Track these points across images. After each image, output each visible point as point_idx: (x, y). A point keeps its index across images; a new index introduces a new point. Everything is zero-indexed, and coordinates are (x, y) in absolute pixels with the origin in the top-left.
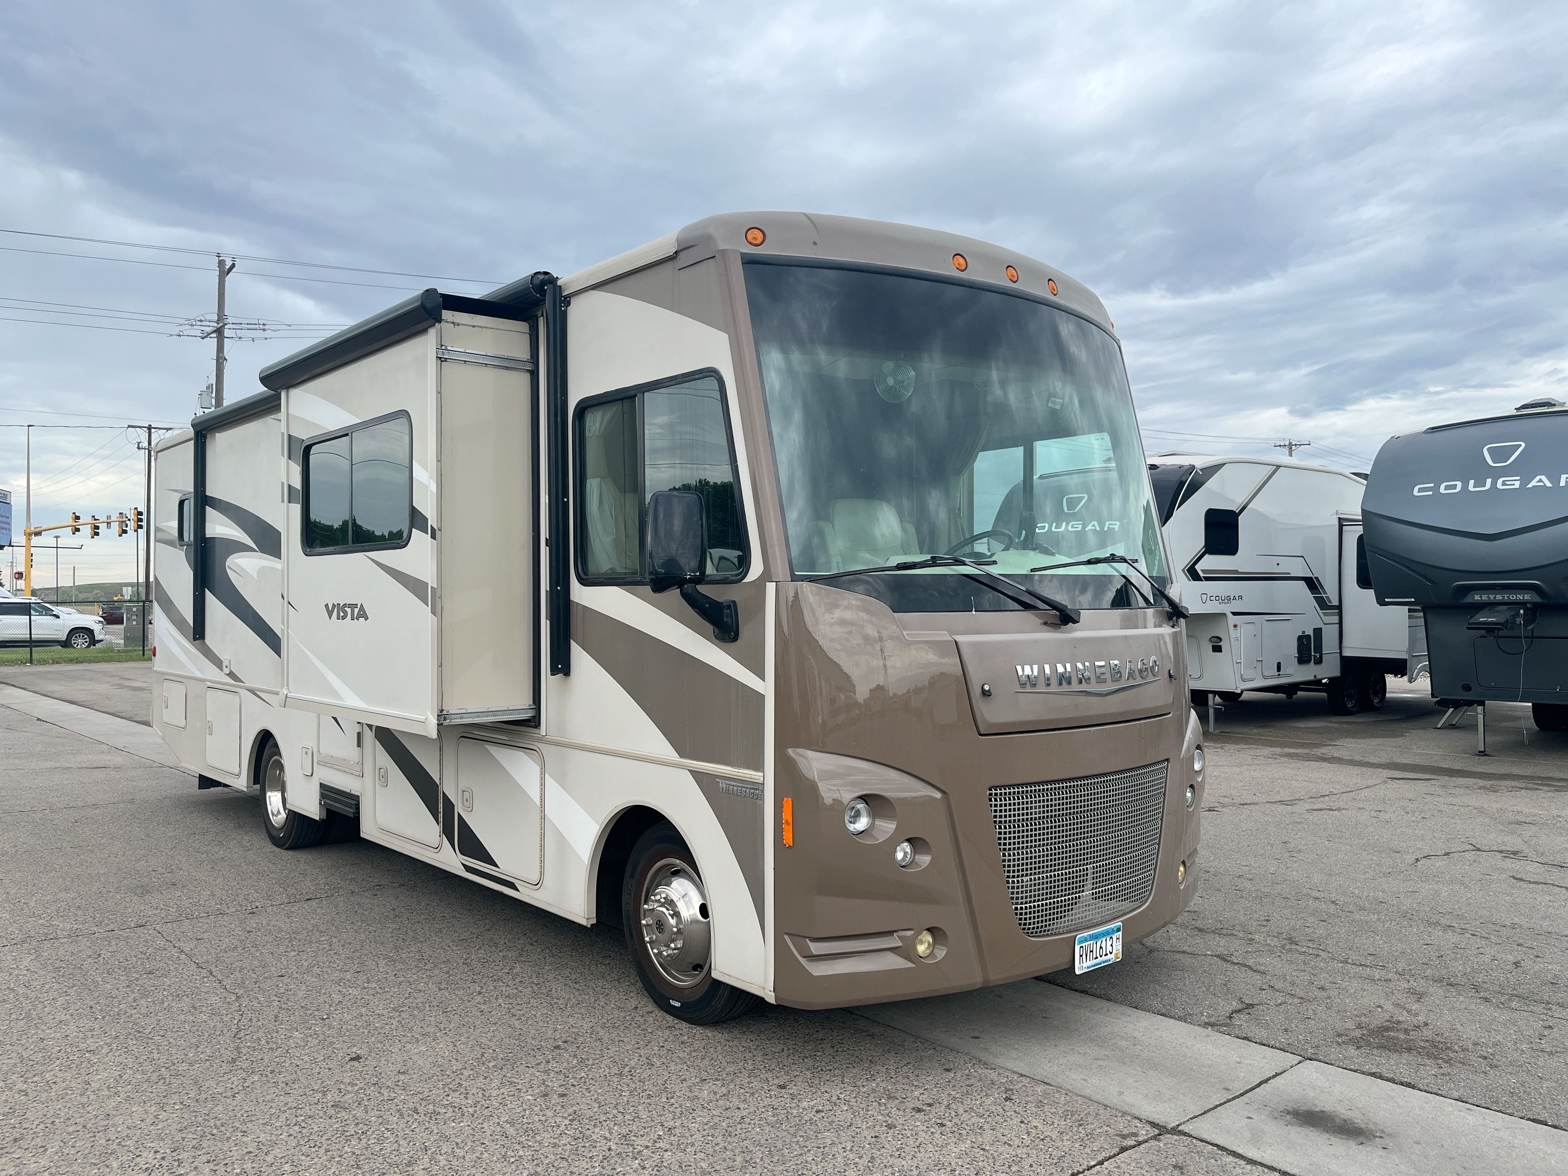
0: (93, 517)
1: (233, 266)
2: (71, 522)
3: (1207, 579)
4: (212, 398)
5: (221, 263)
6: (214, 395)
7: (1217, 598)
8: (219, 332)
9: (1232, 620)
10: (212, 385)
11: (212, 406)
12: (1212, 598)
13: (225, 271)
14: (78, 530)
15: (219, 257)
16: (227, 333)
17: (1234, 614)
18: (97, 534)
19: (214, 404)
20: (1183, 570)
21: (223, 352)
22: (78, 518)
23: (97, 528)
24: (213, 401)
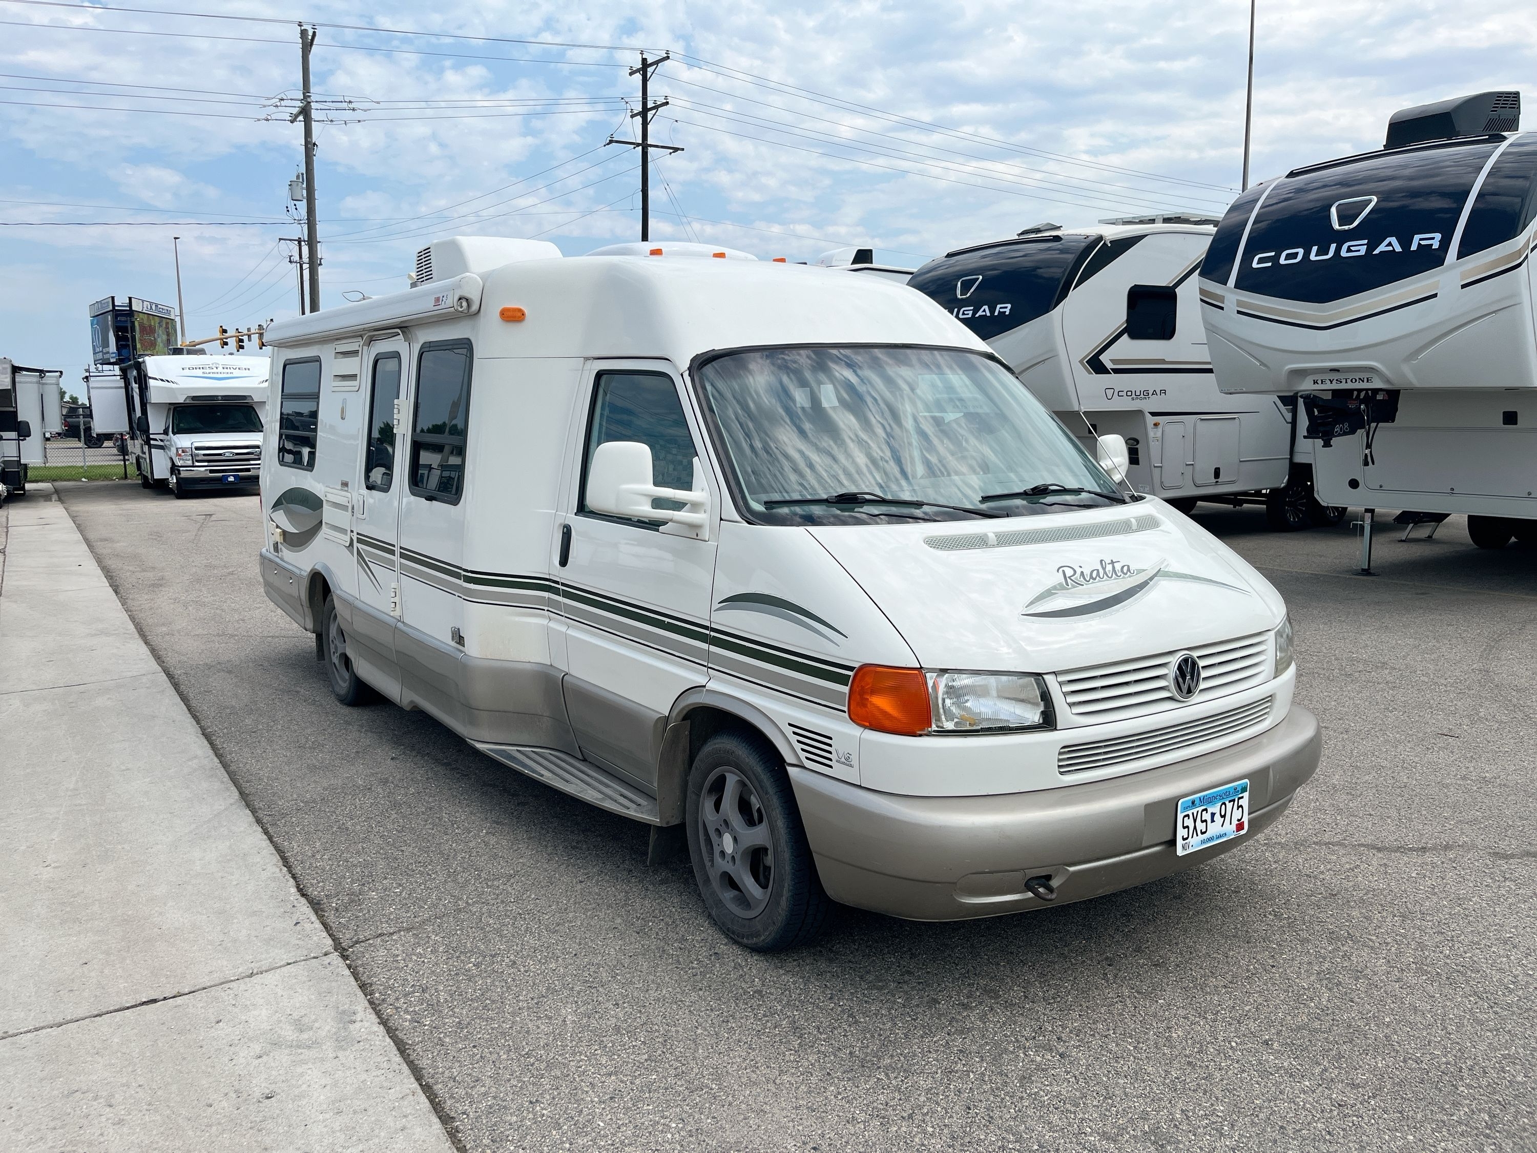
0: (237, 329)
1: (314, 33)
2: (218, 335)
3: (1116, 371)
4: (303, 188)
5: (304, 33)
6: (304, 186)
7: (1129, 393)
8: (305, 112)
9: (1151, 420)
10: (303, 174)
11: (304, 198)
12: (1120, 394)
13: (307, 44)
14: (226, 344)
15: (300, 26)
16: (314, 114)
17: (1154, 414)
18: (242, 347)
19: (305, 195)
20: (1081, 362)
21: (311, 137)
22: (225, 331)
23: (241, 341)
24: (305, 192)
